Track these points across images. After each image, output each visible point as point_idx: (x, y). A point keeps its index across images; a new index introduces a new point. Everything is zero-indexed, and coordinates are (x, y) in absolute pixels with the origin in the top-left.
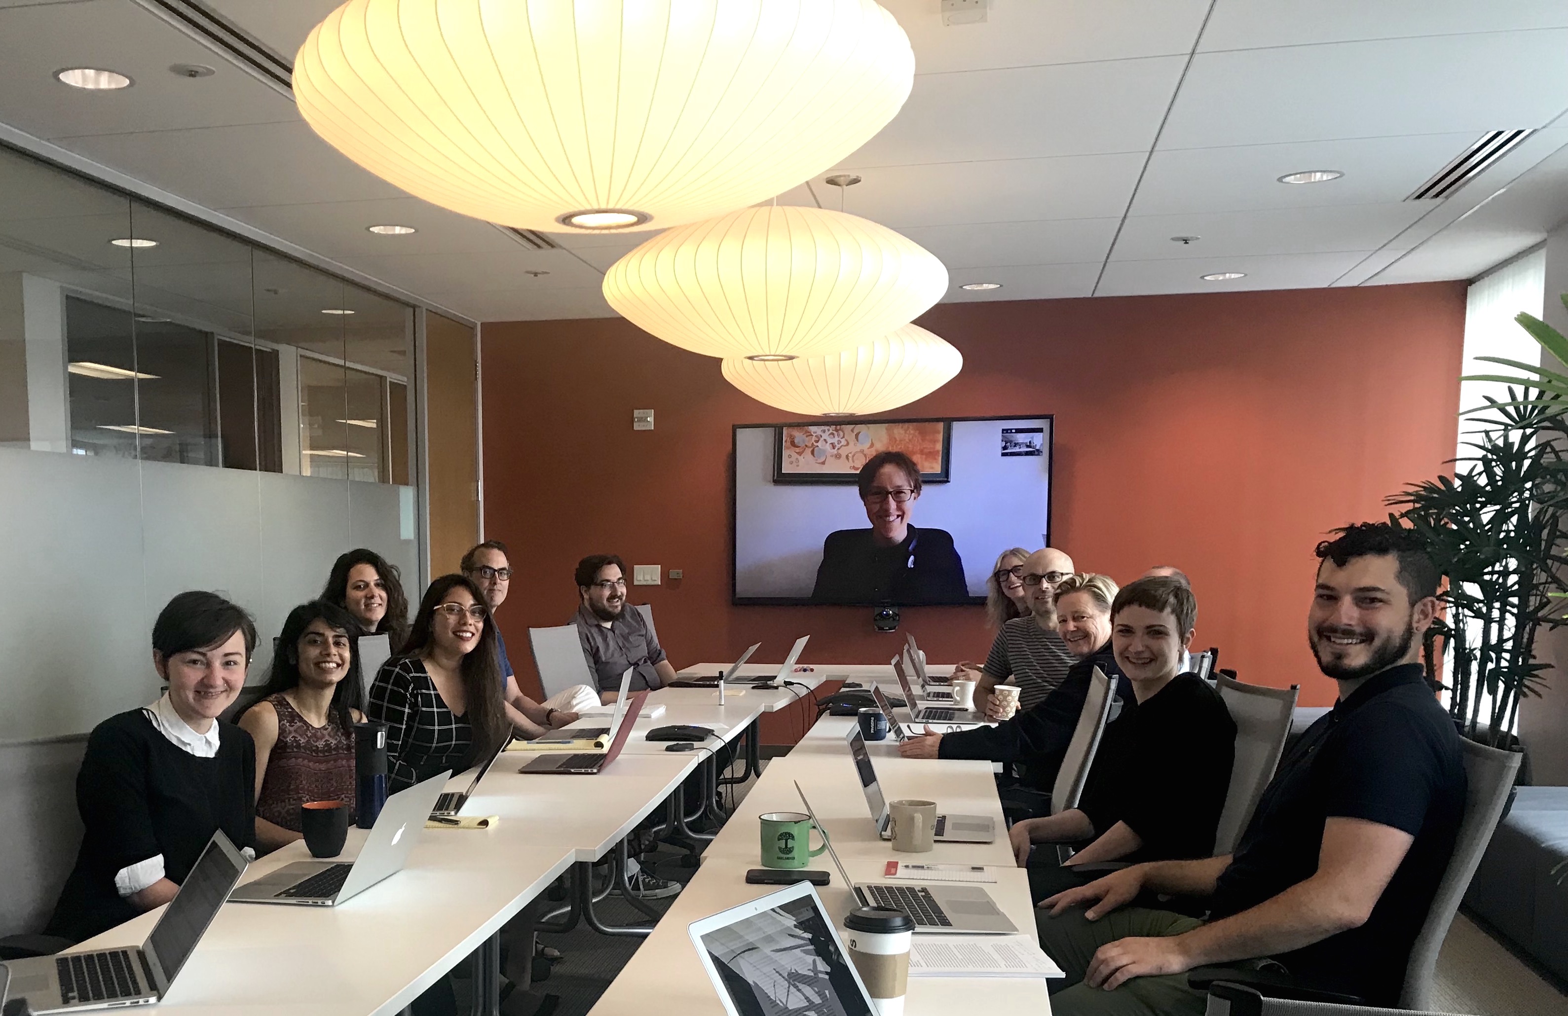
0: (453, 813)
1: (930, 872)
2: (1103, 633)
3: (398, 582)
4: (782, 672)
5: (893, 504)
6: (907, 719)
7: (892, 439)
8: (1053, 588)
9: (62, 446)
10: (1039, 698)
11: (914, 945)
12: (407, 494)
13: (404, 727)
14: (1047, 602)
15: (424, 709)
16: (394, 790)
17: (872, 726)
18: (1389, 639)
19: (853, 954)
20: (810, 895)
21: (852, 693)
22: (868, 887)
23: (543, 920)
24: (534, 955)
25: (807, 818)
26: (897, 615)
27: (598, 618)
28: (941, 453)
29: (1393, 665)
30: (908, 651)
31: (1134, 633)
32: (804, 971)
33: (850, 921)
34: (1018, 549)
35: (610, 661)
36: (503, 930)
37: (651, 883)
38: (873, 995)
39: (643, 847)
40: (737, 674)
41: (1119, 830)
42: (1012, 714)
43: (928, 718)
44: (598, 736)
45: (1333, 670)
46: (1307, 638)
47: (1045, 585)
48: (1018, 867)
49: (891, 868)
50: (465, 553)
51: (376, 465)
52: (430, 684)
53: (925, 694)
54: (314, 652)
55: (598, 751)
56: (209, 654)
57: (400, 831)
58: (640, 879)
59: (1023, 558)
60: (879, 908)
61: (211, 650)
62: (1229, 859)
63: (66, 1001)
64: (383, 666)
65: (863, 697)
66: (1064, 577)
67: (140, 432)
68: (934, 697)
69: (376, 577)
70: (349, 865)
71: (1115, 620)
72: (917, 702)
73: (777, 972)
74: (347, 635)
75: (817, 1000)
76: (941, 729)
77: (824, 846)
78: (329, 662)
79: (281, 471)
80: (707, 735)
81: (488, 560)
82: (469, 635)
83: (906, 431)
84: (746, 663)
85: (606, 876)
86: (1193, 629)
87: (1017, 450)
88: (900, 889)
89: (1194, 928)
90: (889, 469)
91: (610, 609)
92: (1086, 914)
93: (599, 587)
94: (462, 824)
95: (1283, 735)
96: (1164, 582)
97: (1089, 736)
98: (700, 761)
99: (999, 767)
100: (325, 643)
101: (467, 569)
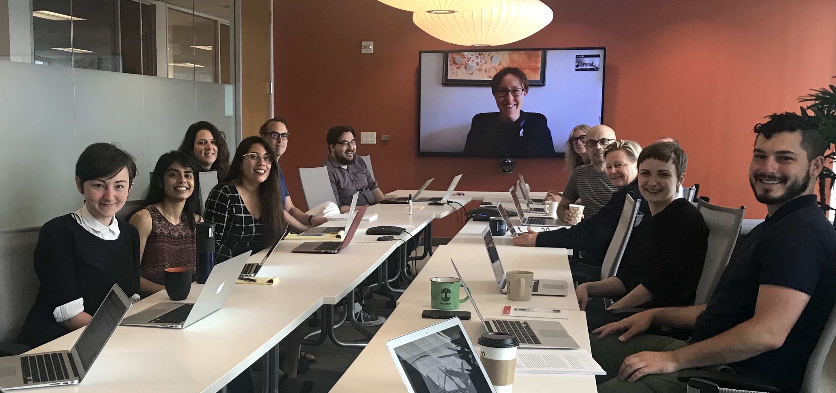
0: (253, 275)
1: (529, 312)
2: (632, 175)
3: (224, 141)
4: (446, 196)
5: (511, 97)
6: (518, 223)
7: (512, 60)
8: (604, 148)
9: (29, 59)
10: (595, 212)
11: (519, 355)
12: (229, 90)
13: (225, 225)
14: (600, 156)
15: (237, 215)
16: (218, 262)
17: (498, 226)
18: (796, 182)
19: (484, 360)
20: (458, 325)
21: (485, 208)
22: (493, 321)
23: (305, 338)
24: (299, 357)
25: (458, 281)
26: (514, 163)
27: (339, 163)
28: (540, 69)
29: (799, 196)
30: (520, 184)
31: (650, 174)
32: (457, 369)
33: (481, 340)
34: (584, 125)
35: (346, 188)
36: (282, 343)
37: (368, 317)
38: (494, 384)
39: (363, 296)
40: (420, 196)
41: (640, 290)
42: (579, 220)
43: (530, 223)
44: (338, 232)
45: (764, 199)
46: (748, 179)
47: (599, 146)
48: (580, 310)
49: (507, 310)
50: (262, 124)
51: (212, 72)
52: (240, 200)
53: (529, 209)
54: (173, 181)
55: (338, 240)
56: (107, 181)
57: (221, 286)
58: (362, 315)
59: (586, 131)
60: (499, 333)
61: (107, 179)
62: (703, 308)
63: (26, 382)
64: (213, 189)
65: (492, 210)
66: (610, 141)
67: (74, 51)
68: (534, 211)
69: (212, 138)
70: (192, 305)
71: (640, 167)
72: (524, 214)
73: (440, 369)
74: (192, 171)
75: (463, 386)
76: (537, 229)
77: (468, 297)
78: (182, 187)
79: (156, 75)
80: (401, 232)
81: (276, 128)
82: (263, 171)
83: (520, 55)
84: (425, 190)
85: (342, 313)
86: (685, 173)
87: (584, 67)
88: (511, 322)
89: (682, 347)
90: (509, 77)
91: (347, 158)
92: (619, 338)
93: (341, 145)
94: (258, 282)
95: (736, 235)
96: (668, 145)
97: (623, 235)
98: (397, 247)
99: (571, 252)
100: (180, 175)
101: (263, 133)
